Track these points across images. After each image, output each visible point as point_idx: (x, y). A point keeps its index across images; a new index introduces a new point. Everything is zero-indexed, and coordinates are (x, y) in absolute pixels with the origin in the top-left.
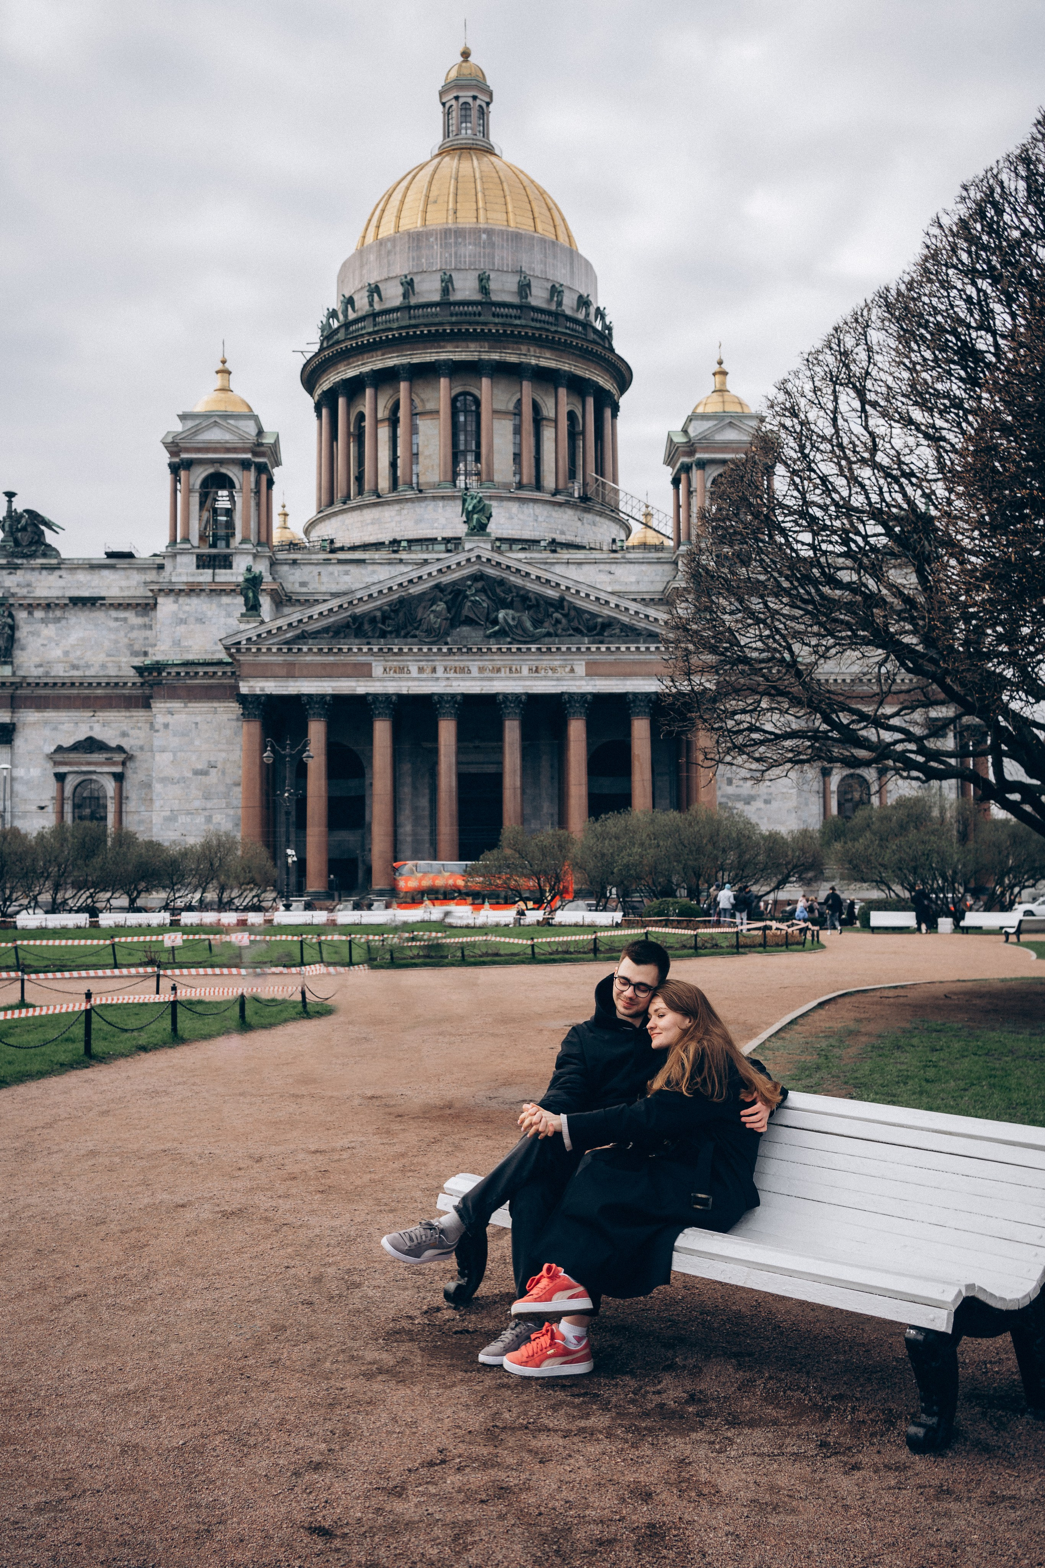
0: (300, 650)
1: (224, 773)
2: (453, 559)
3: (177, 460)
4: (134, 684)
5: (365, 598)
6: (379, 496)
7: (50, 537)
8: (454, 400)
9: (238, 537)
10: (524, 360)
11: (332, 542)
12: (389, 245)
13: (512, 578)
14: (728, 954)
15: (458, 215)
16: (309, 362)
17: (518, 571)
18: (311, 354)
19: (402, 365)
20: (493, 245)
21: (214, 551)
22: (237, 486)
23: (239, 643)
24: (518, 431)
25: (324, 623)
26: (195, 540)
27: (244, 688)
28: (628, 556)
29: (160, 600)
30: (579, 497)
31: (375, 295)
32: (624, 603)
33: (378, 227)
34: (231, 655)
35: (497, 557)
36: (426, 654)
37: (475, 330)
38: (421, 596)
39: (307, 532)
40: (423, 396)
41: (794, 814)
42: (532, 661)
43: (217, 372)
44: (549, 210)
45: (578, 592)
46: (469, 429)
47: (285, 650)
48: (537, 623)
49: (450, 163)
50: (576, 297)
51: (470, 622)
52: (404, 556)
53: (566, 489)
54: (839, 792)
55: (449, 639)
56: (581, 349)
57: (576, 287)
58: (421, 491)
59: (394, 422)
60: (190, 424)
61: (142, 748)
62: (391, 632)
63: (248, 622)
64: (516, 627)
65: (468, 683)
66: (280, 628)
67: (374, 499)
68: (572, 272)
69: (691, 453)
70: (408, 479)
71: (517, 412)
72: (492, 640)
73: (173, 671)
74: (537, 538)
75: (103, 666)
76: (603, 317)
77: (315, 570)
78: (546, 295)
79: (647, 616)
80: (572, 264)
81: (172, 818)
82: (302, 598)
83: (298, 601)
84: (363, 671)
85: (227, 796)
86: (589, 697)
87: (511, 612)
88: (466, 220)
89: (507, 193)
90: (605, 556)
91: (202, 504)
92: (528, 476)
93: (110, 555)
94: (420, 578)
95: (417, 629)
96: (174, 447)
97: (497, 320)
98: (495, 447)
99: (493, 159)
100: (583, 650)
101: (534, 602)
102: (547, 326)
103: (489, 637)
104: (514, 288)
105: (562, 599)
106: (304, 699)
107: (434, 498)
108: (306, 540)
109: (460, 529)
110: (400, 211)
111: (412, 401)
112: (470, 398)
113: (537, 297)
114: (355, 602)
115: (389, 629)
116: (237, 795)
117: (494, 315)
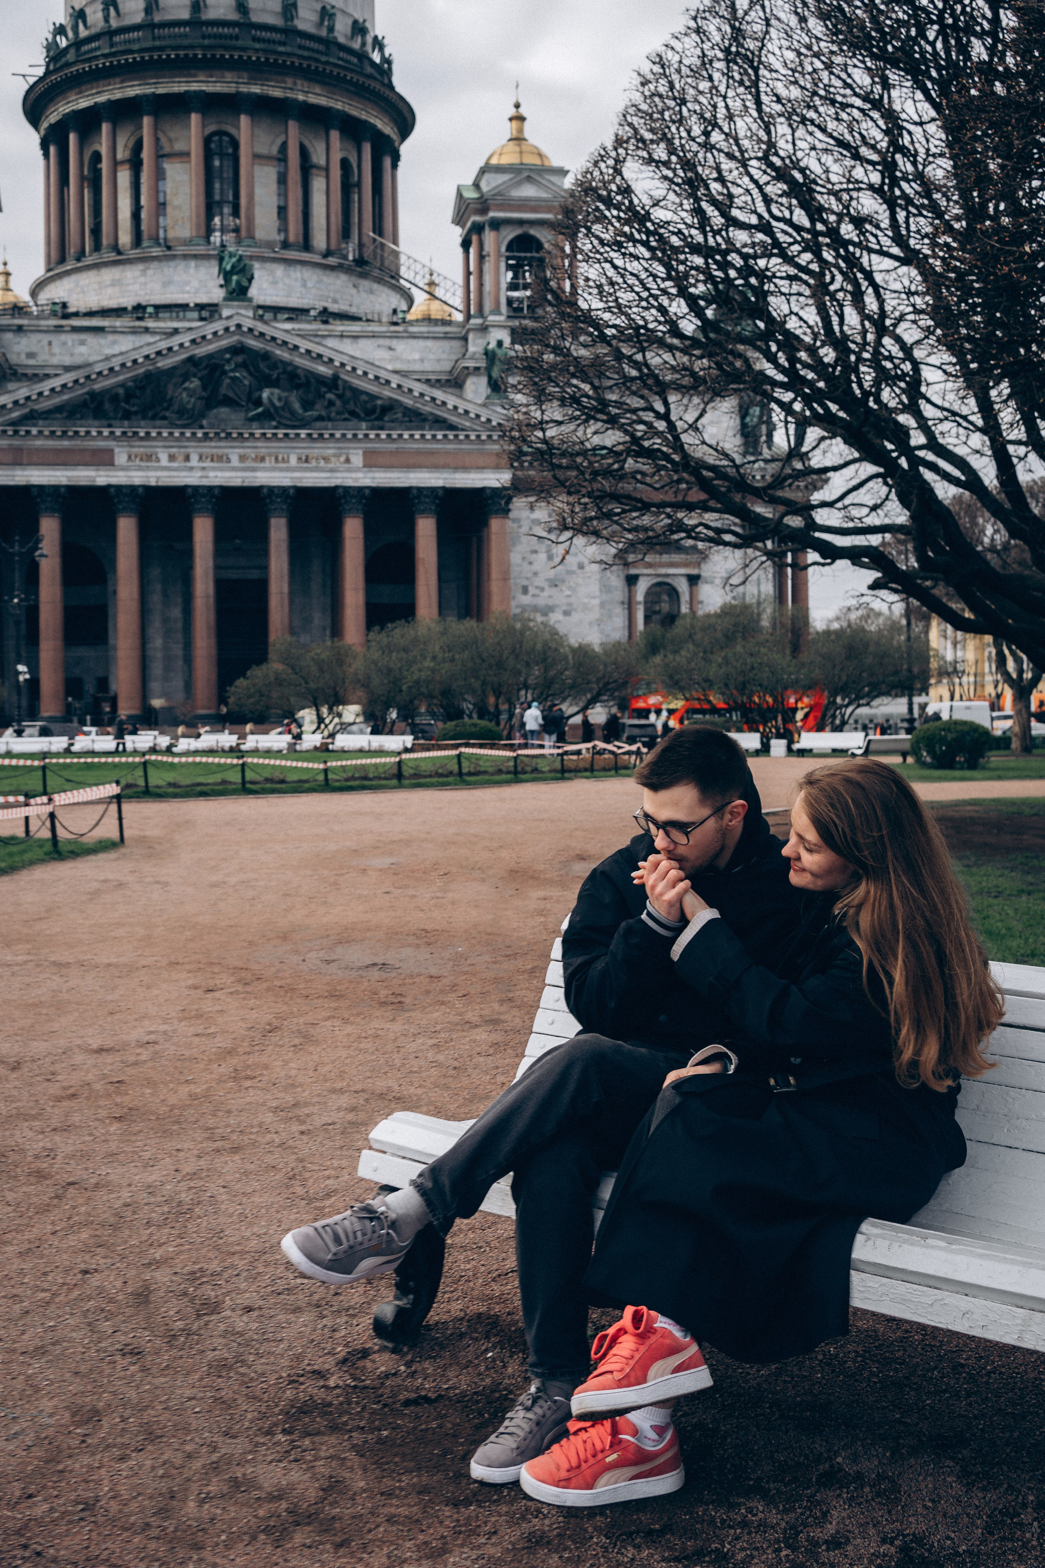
0: (28, 432)
2: (209, 329)
5: (105, 372)
6: (119, 253)
8: (207, 140)
10: (290, 95)
11: (64, 306)
13: (278, 352)
14: (552, 779)
16: (32, 87)
17: (285, 343)
18: (35, 79)
19: (146, 96)
24: (282, 180)
25: (57, 401)
28: (412, 329)
30: (354, 260)
31: (112, 9)
32: (407, 384)
35: (260, 327)
36: (177, 440)
38: (171, 372)
39: (34, 293)
40: (172, 135)
41: (596, 628)
42: (302, 448)
45: (354, 369)
46: (225, 175)
47: (10, 433)
48: (307, 405)
50: (349, 22)
51: (228, 402)
52: (151, 324)
53: (340, 250)
54: (646, 602)
55: (204, 422)
56: (356, 84)
57: (350, 10)
58: (169, 248)
59: (136, 164)
62: (136, 413)
64: (282, 408)
65: (228, 474)
66: (3, 407)
67: (113, 256)
69: (484, 211)
70: (153, 232)
71: (282, 157)
72: (255, 424)
74: (306, 307)
76: (381, 48)
77: (45, 338)
78: (314, 17)
79: (433, 399)
82: (29, 372)
83: (25, 375)
84: (105, 459)
86: (367, 492)
87: (276, 391)
90: (384, 329)
92: (294, 233)
94: (170, 349)
95: (166, 409)
97: (257, 46)
98: (257, 198)
100: (360, 436)
101: (303, 380)
102: (317, 55)
103: (251, 420)
105: (336, 377)
106: (35, 492)
107: (185, 257)
108: (31, 303)
109: (216, 294)
111: (157, 140)
112: (226, 138)
113: (305, 20)
114: (94, 376)
115: (134, 409)
117: (255, 39)
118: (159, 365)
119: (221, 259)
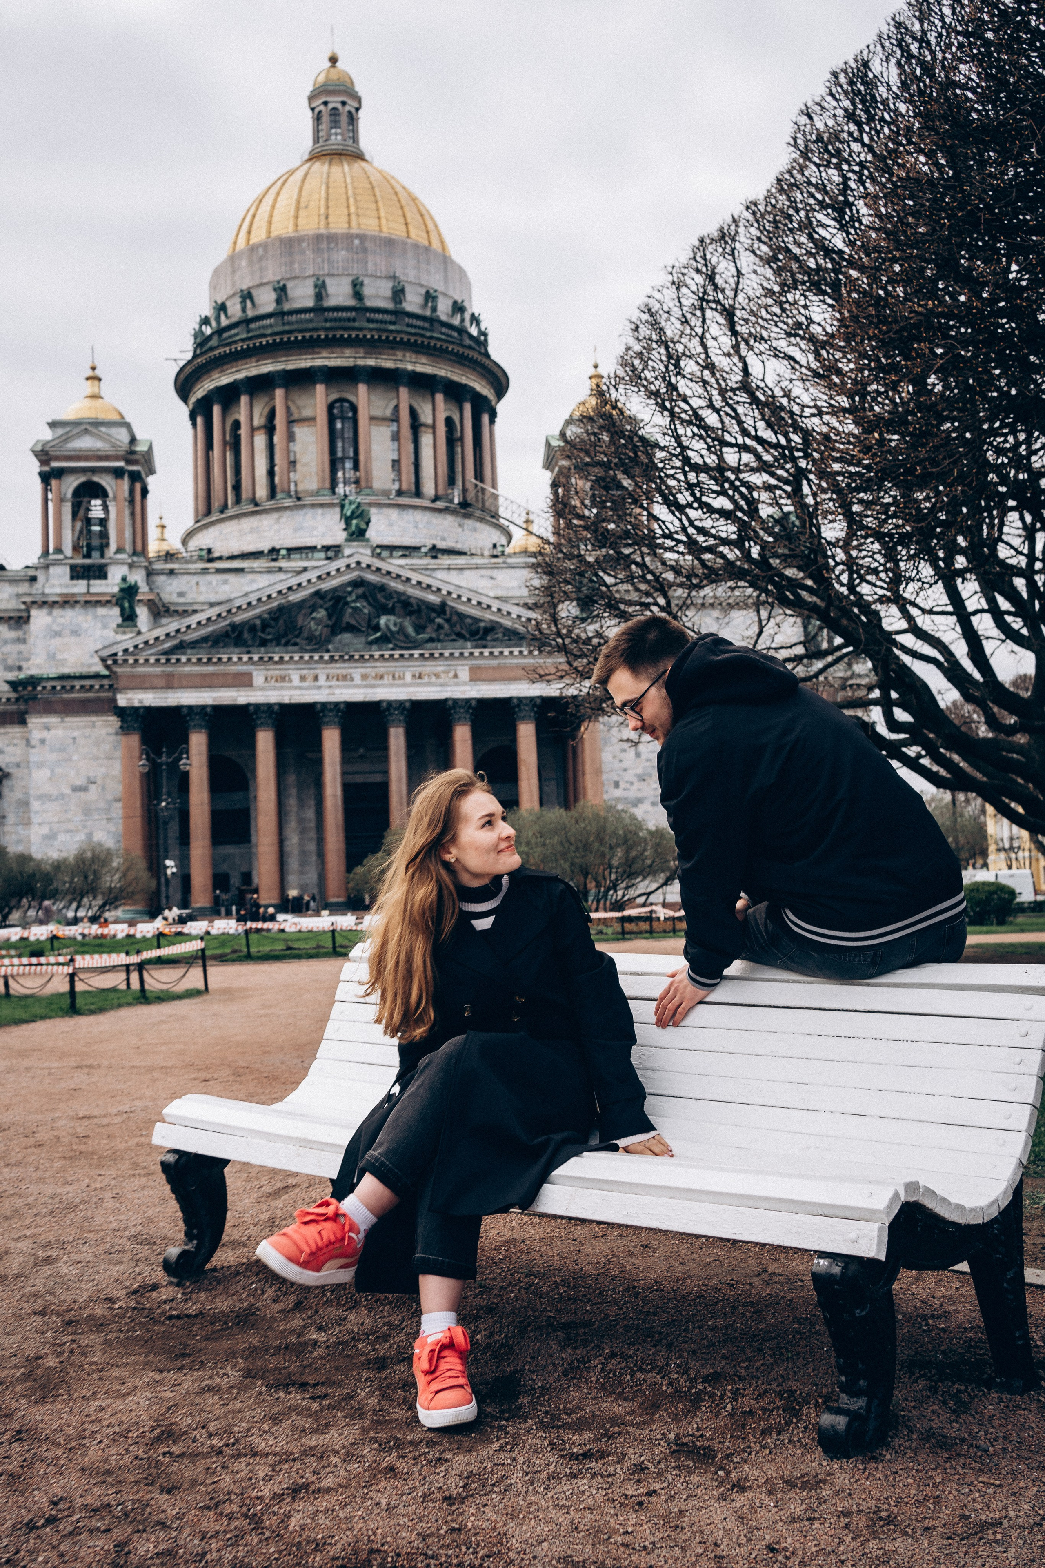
0: (178, 660)
1: (103, 789)
2: (333, 567)
3: (46, 468)
4: (8, 700)
5: (244, 607)
6: (256, 505)
8: (330, 407)
9: (113, 547)
10: (400, 365)
11: (209, 551)
12: (261, 251)
13: (393, 584)
15: (330, 219)
16: (182, 369)
17: (399, 576)
18: (184, 362)
19: (277, 372)
20: (365, 250)
21: (88, 561)
22: (111, 494)
23: (115, 654)
24: (396, 437)
25: (203, 632)
26: (68, 550)
27: (122, 700)
29: (34, 612)
30: (459, 504)
31: (248, 302)
32: (506, 607)
33: (249, 232)
34: (108, 667)
35: (377, 563)
36: (307, 662)
37: (350, 336)
38: (301, 604)
39: (184, 542)
40: (299, 403)
42: (416, 667)
43: (87, 379)
44: (422, 215)
45: (459, 597)
46: (346, 435)
47: (163, 661)
48: (419, 629)
49: (320, 168)
50: (450, 303)
51: (350, 628)
52: (283, 564)
53: (446, 495)
55: (330, 647)
56: (457, 354)
57: (451, 293)
58: (299, 499)
59: (270, 429)
60: (60, 431)
61: (18, 765)
62: (271, 641)
63: (124, 633)
64: (398, 632)
65: (352, 691)
66: (157, 639)
67: (251, 508)
68: (446, 279)
70: (286, 486)
71: (395, 418)
72: (374, 647)
73: (49, 685)
74: (418, 545)
76: (478, 323)
77: (193, 579)
78: (420, 300)
79: (529, 620)
80: (445, 270)
81: (51, 837)
82: (181, 608)
83: (176, 611)
84: (244, 681)
85: (108, 810)
86: (474, 703)
87: (392, 618)
88: (338, 225)
89: (379, 198)
90: (485, 561)
91: (75, 515)
92: (408, 481)
94: (299, 585)
95: (297, 636)
96: (43, 455)
97: (371, 326)
98: (374, 455)
99: (363, 164)
100: (466, 654)
101: (415, 607)
102: (422, 332)
103: (371, 643)
104: (389, 293)
105: (443, 604)
106: (185, 711)
107: (313, 506)
108: (183, 550)
109: (339, 536)
110: (271, 216)
111: (288, 408)
112: (346, 405)
113: (411, 303)
114: (234, 610)
115: (269, 637)
116: (118, 810)
117: (369, 321)
118: (290, 598)
119: (342, 507)
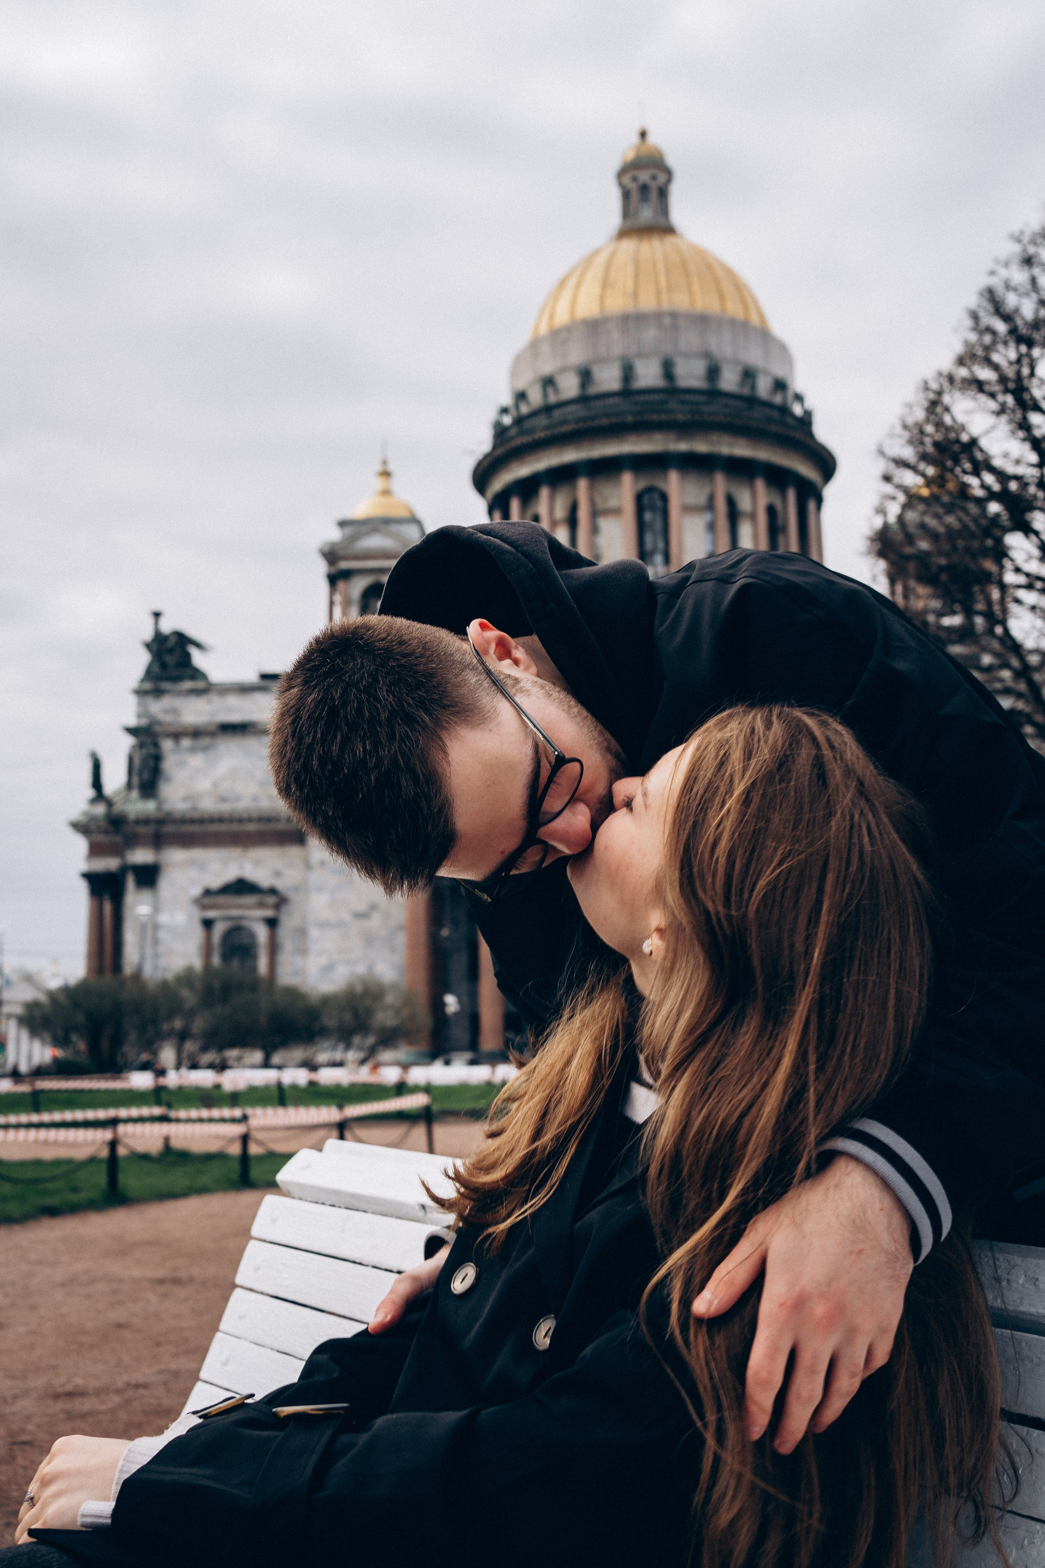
1: (386, 914)
3: (334, 569)
7: (198, 659)
8: (639, 498)
10: (715, 449)
12: (564, 336)
15: (639, 297)
16: (480, 462)
18: (482, 456)
19: (581, 461)
20: (677, 329)
24: (711, 527)
31: (550, 388)
33: (552, 314)
37: (660, 419)
40: (604, 494)
43: (378, 475)
44: (741, 293)
46: (657, 527)
49: (629, 245)
50: (770, 381)
56: (780, 436)
57: (771, 369)
59: (573, 521)
60: (350, 531)
61: (296, 889)
68: (766, 354)
71: (710, 507)
75: (255, 799)
76: (802, 402)
80: (765, 345)
81: (329, 967)
85: (391, 940)
88: (647, 303)
89: (692, 273)
93: (265, 677)
96: (332, 556)
97: (684, 408)
99: (674, 238)
102: (739, 412)
104: (703, 372)
110: (576, 296)
111: (591, 499)
112: (656, 493)
113: (728, 382)
116: (401, 939)
117: (683, 402)
